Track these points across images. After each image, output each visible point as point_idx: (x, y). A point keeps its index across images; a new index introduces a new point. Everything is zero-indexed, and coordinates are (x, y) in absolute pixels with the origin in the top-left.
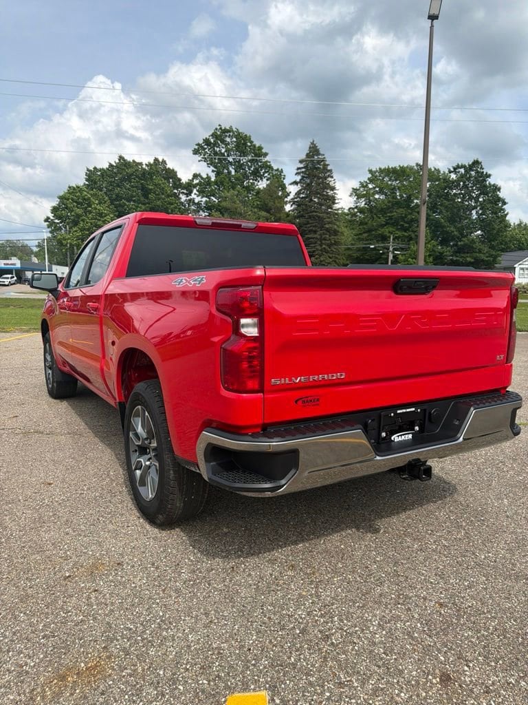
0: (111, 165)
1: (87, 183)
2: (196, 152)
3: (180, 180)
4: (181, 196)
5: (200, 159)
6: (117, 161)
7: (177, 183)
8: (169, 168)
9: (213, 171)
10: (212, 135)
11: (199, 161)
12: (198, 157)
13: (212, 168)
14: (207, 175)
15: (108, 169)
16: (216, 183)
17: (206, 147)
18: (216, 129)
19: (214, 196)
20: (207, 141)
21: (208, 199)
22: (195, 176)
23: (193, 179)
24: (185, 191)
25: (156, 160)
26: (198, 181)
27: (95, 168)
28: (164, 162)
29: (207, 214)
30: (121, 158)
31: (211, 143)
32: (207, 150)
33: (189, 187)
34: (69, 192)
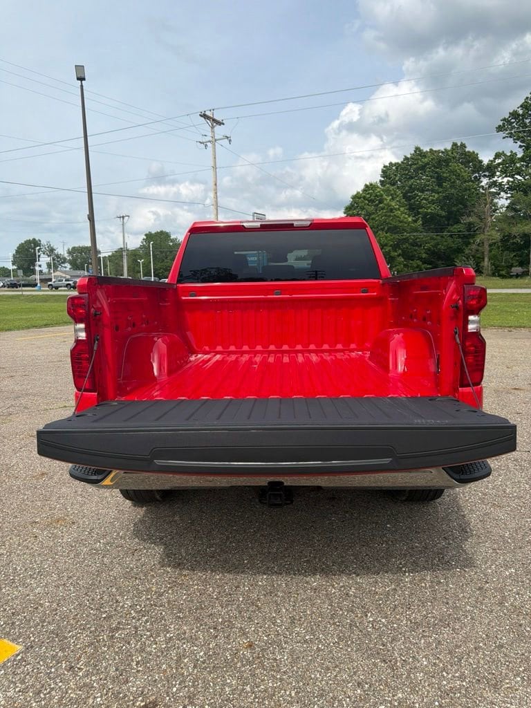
0: (406, 158)
1: (383, 179)
2: (500, 129)
3: (481, 162)
4: (482, 179)
5: (505, 135)
6: (413, 152)
7: (478, 166)
8: (469, 152)
9: (520, 146)
10: (521, 106)
11: (504, 138)
12: (502, 134)
13: (519, 143)
14: (512, 152)
15: (402, 162)
16: (522, 159)
17: (513, 120)
18: (527, 98)
19: (519, 174)
20: (514, 114)
21: (511, 179)
22: (498, 156)
23: (495, 159)
24: (487, 174)
25: (455, 144)
26: (500, 161)
27: (391, 163)
28: (463, 146)
29: (509, 195)
30: (417, 149)
31: (519, 115)
32: (514, 124)
33: (491, 169)
34: (364, 191)
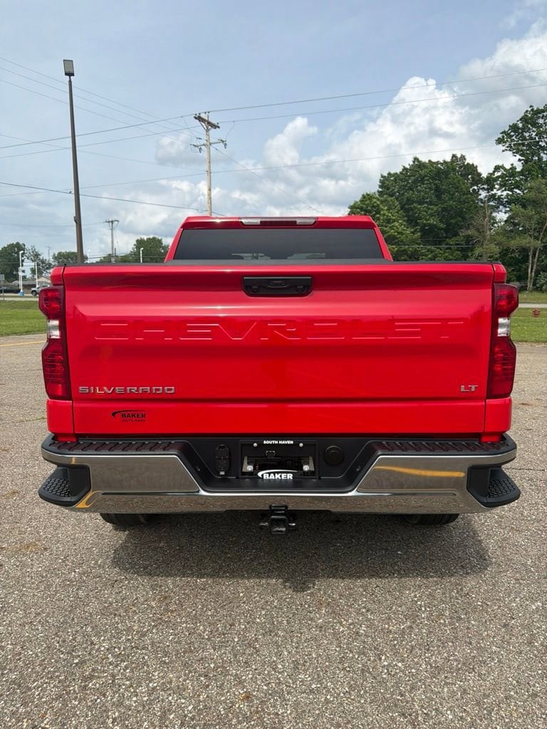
0: (405, 169)
1: (380, 190)
2: (500, 141)
3: (480, 174)
4: (481, 192)
5: (504, 148)
6: (412, 163)
7: (477, 179)
8: (468, 164)
9: (520, 160)
10: (521, 120)
11: (503, 151)
12: (501, 147)
13: (518, 157)
14: (512, 165)
15: (401, 173)
16: (522, 173)
17: (512, 134)
18: (527, 111)
19: (518, 187)
20: (514, 128)
21: (510, 193)
22: (497, 168)
23: (494, 172)
24: (486, 187)
25: (454, 156)
26: (499, 174)
27: (389, 174)
28: (463, 158)
29: (508, 209)
30: (416, 159)
31: (519, 128)
32: (514, 138)
33: (490, 181)
34: (361, 201)
